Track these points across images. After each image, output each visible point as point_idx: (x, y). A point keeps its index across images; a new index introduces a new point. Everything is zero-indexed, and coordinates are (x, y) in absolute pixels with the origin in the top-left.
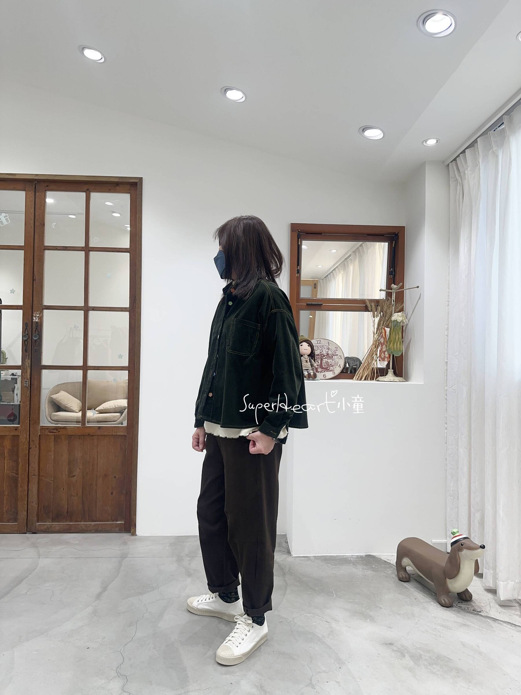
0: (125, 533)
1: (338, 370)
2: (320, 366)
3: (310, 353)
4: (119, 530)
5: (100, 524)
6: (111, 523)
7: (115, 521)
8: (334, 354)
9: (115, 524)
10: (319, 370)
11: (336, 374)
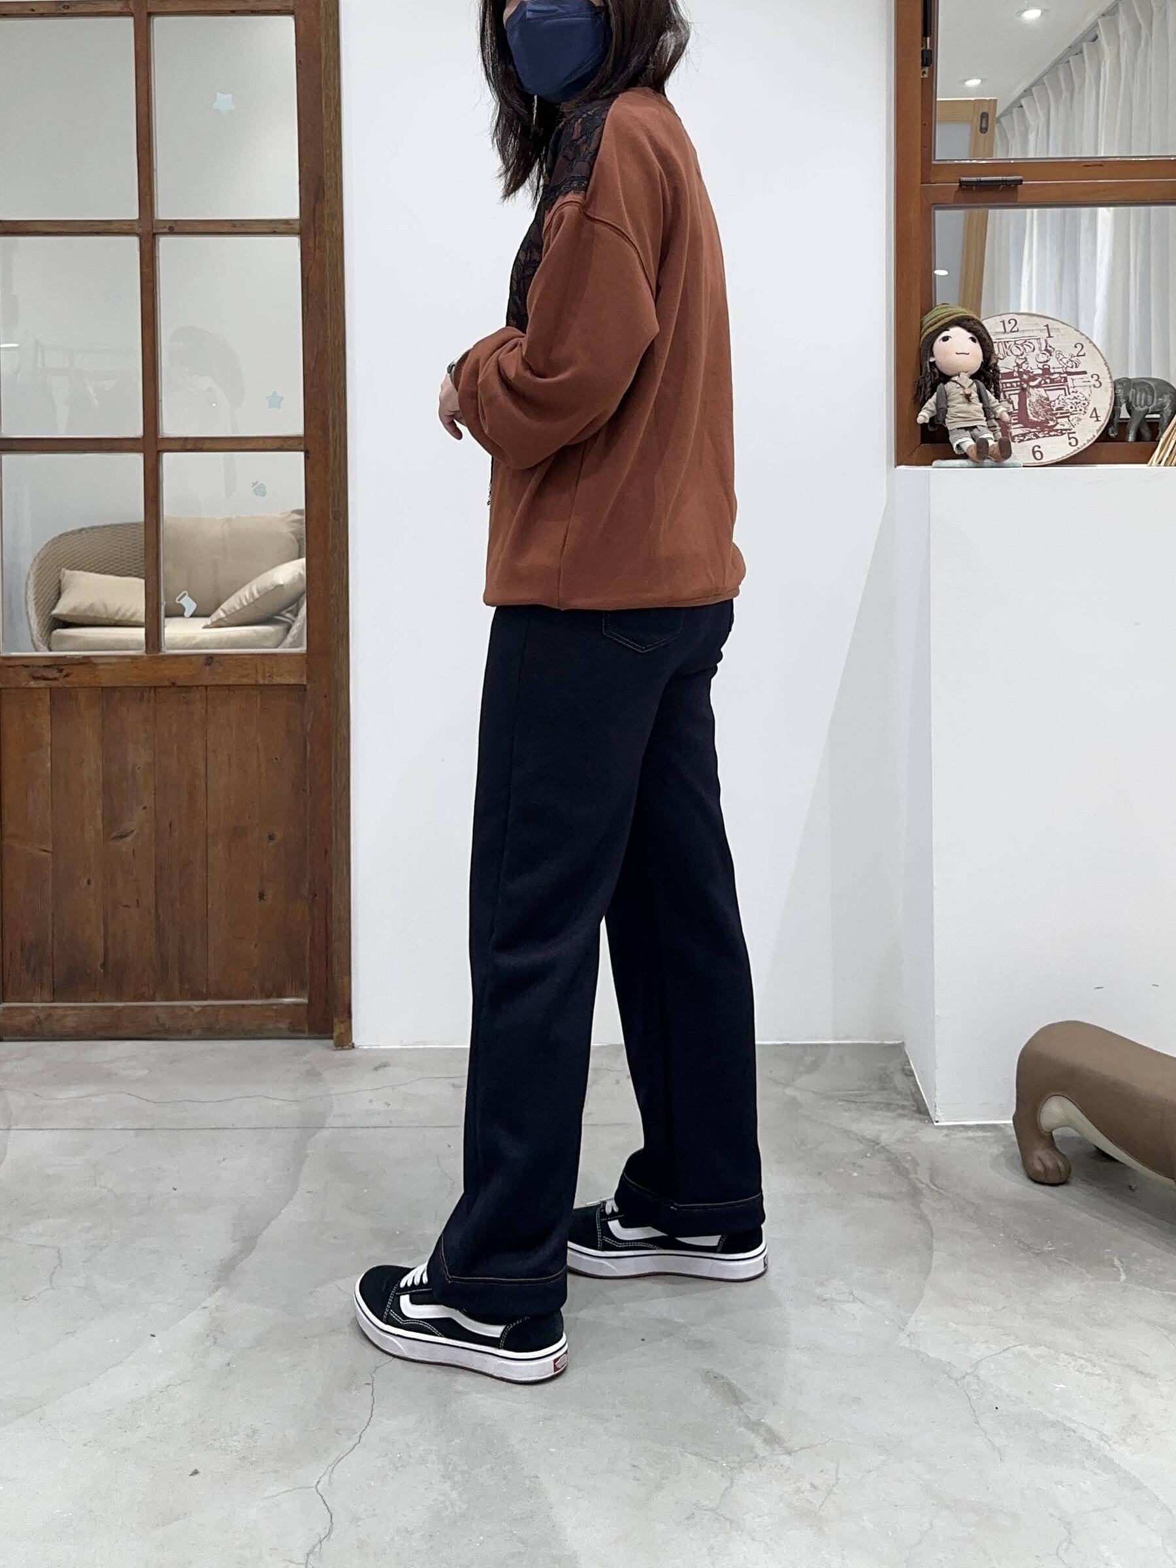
0: (311, 1039)
1: (1088, 431)
2: (1018, 415)
3: (980, 368)
4: (289, 1029)
5: (221, 1006)
6: (259, 1002)
7: (275, 994)
8: (1069, 370)
9: (275, 1007)
10: (1016, 430)
11: (1078, 446)
